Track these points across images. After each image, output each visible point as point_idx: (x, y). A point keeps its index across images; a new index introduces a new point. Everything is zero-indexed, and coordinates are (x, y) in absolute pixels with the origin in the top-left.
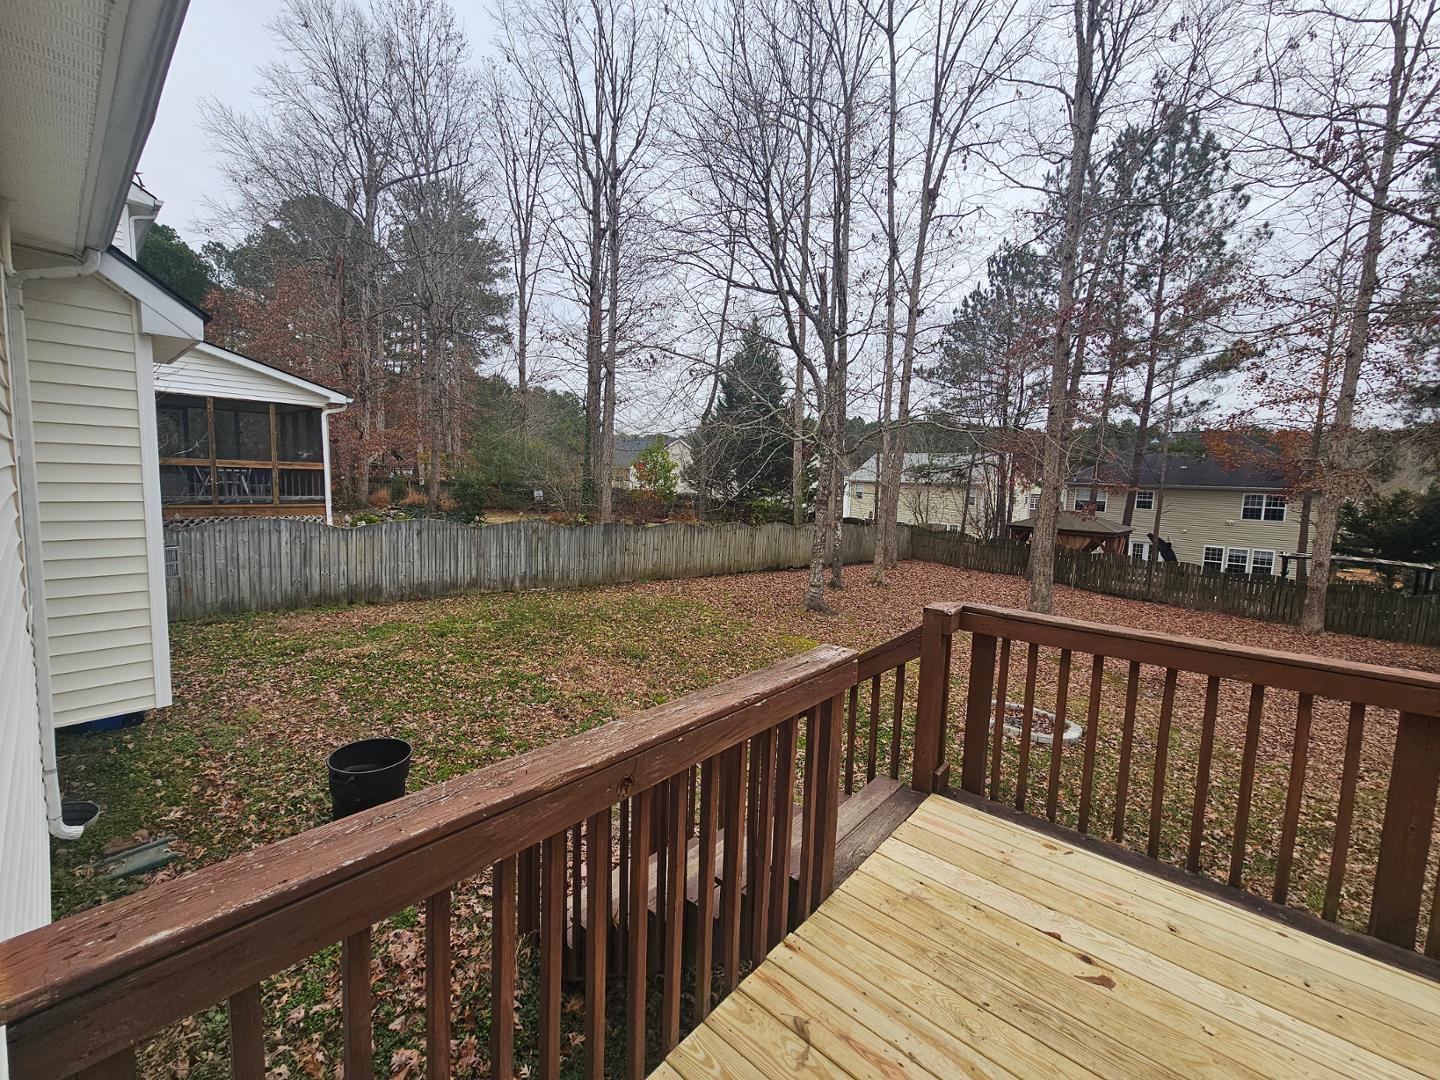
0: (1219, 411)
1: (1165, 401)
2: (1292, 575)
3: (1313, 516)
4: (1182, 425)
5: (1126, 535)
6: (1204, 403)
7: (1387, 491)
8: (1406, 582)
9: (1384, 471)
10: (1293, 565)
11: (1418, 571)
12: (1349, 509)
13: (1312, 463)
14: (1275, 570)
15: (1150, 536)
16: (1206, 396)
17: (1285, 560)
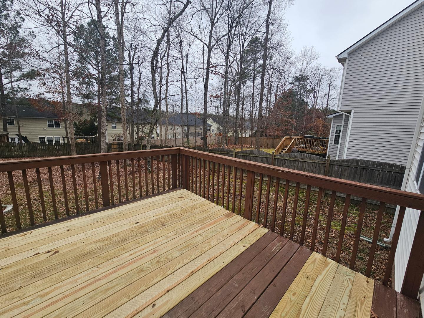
0: (32, 92)
1: (10, 85)
2: (66, 142)
3: (68, 126)
4: (19, 95)
5: (7, 135)
6: (26, 89)
7: (83, 119)
8: (90, 141)
9: (81, 114)
10: (66, 139)
11: (92, 138)
12: (75, 124)
13: (65, 111)
14: (62, 141)
15: (17, 135)
16: (26, 86)
17: (64, 138)
